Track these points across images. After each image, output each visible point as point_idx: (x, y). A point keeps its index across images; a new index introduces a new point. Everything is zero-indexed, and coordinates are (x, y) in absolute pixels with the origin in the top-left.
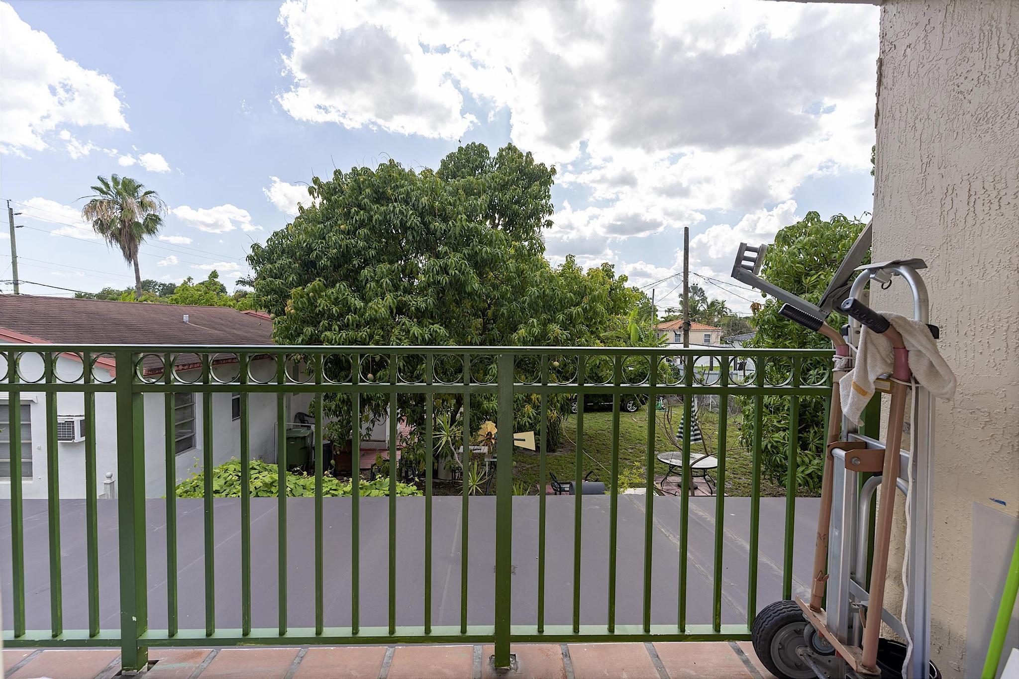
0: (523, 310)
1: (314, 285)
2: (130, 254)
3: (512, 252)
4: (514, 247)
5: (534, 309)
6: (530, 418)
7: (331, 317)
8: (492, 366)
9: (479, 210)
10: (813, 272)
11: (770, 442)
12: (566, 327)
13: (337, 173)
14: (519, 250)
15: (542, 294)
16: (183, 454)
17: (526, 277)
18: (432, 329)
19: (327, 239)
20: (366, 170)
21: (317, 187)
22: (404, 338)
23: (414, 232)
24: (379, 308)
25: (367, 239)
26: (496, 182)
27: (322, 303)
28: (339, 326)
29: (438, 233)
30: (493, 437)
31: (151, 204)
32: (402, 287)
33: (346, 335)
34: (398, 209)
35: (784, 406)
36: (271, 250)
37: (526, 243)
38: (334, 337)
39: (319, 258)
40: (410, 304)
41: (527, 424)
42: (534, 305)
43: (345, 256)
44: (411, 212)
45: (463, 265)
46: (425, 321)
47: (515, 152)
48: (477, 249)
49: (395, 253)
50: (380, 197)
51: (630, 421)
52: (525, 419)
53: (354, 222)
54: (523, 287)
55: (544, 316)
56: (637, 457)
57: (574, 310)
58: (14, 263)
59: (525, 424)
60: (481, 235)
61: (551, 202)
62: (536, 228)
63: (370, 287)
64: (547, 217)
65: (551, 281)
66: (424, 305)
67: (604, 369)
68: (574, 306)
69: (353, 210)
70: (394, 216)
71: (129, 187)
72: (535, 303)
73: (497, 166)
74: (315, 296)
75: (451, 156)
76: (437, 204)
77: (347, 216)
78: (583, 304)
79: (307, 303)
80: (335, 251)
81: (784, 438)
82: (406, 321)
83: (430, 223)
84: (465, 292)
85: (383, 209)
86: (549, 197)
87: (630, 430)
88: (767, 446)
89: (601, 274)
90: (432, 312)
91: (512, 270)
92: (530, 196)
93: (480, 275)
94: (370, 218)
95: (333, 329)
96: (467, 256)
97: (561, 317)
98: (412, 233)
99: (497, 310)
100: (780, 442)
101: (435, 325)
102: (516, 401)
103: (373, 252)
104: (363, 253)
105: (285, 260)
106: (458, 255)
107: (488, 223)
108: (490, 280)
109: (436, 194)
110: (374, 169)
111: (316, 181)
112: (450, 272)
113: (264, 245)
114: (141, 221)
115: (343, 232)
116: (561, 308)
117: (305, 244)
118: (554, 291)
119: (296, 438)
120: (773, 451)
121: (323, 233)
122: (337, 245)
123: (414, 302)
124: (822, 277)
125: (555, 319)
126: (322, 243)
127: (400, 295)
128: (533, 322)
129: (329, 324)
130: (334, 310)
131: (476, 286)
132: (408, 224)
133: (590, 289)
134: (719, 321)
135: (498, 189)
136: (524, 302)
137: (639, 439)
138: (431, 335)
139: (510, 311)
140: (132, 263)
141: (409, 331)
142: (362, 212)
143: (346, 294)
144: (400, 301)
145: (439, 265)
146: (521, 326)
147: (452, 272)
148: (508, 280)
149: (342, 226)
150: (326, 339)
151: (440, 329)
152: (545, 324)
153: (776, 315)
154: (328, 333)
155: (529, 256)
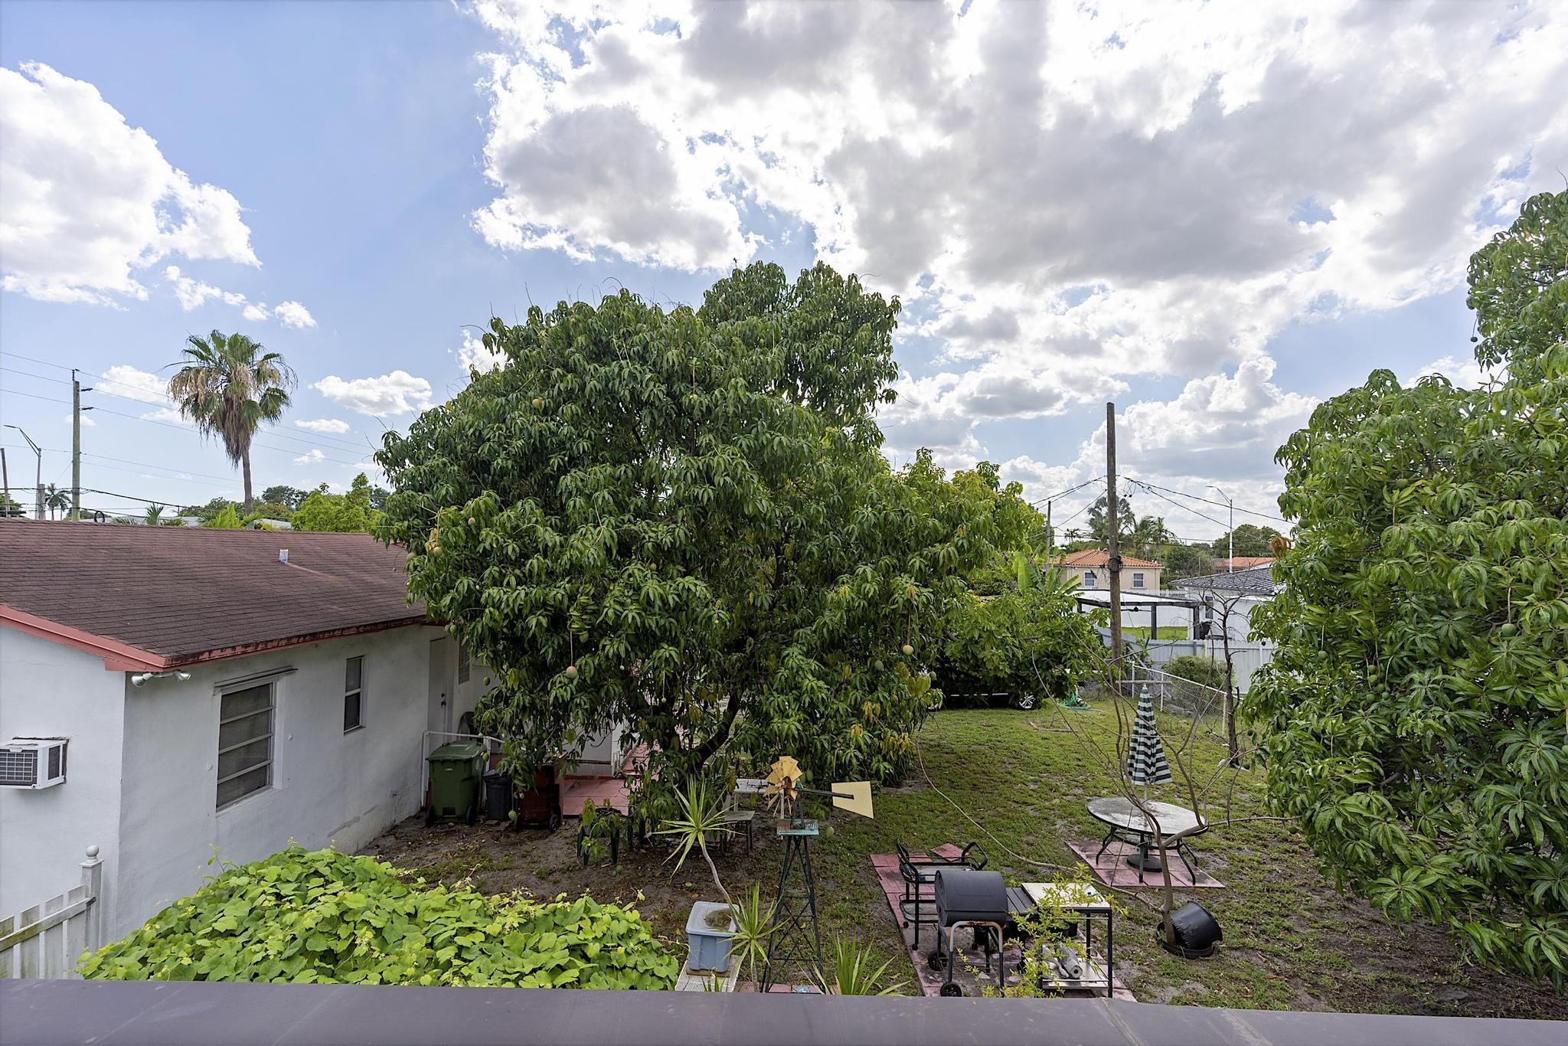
0: (846, 546)
1: (477, 504)
2: (238, 449)
3: (826, 443)
4: (829, 437)
5: (867, 546)
6: (859, 748)
7: (504, 561)
8: (789, 650)
9: (769, 372)
10: (1403, 481)
11: (1339, 814)
12: (926, 580)
13: (534, 312)
14: (839, 442)
15: (882, 520)
16: (246, 801)
17: (852, 489)
18: (681, 585)
19: (508, 422)
20: (581, 307)
21: (498, 336)
22: (629, 601)
23: (654, 411)
24: (586, 547)
25: (575, 421)
26: (796, 326)
27: (489, 537)
28: (517, 577)
29: (696, 413)
30: (793, 786)
31: (272, 374)
32: (632, 507)
33: (527, 594)
34: (626, 371)
35: (1357, 737)
36: (418, 442)
37: (851, 429)
38: (505, 597)
39: (493, 454)
40: (644, 538)
41: (854, 761)
42: (868, 541)
43: (537, 453)
44: (648, 376)
45: (740, 468)
46: (672, 570)
47: (830, 276)
48: (764, 438)
49: (624, 448)
50: (601, 352)
51: (1025, 727)
52: (851, 752)
53: (555, 392)
54: (845, 505)
55: (886, 560)
56: (1046, 800)
57: (941, 550)
58: (76, 463)
59: (850, 761)
60: (772, 414)
61: (893, 358)
62: (867, 404)
63: (575, 506)
64: (886, 385)
65: (898, 497)
66: (668, 539)
67: (988, 647)
68: (940, 542)
69: (555, 373)
70: (620, 382)
71: (241, 348)
72: (869, 536)
73: (799, 299)
74: (479, 523)
75: (721, 286)
76: (694, 362)
77: (546, 382)
78: (956, 539)
79: (463, 535)
80: (520, 443)
81: (1369, 806)
82: (636, 571)
83: (682, 394)
84: (744, 516)
85: (602, 370)
86: (889, 349)
87: (1027, 744)
88: (1332, 822)
89: (978, 482)
90: (685, 551)
91: (828, 478)
92: (856, 348)
93: (771, 484)
94: (583, 388)
95: (505, 583)
96: (746, 450)
97: (916, 562)
98: (651, 413)
99: (801, 547)
100: (1361, 815)
101: (687, 578)
102: (835, 716)
103: (584, 445)
104: (568, 446)
105: (437, 461)
106: (731, 449)
107: (785, 395)
108: (788, 492)
109: (694, 345)
110: (595, 304)
111: (496, 324)
112: (716, 479)
113: (405, 434)
114: (256, 398)
115: (535, 411)
116: (917, 546)
117: (472, 430)
118: (903, 515)
119: (455, 761)
120: (1347, 834)
121: (504, 413)
122: (525, 432)
123: (651, 534)
124: (1428, 490)
125: (905, 564)
126: (501, 429)
127: (629, 520)
128: (864, 571)
129: (500, 572)
130: (510, 548)
131: (764, 505)
132: (644, 397)
133: (969, 512)
134: (1152, 552)
135: (799, 337)
136: (850, 534)
137: (1044, 764)
138: (678, 595)
139: (823, 549)
140: (241, 462)
141: (640, 588)
142: (569, 376)
143: (534, 519)
144: (628, 532)
145: (696, 466)
146: (844, 577)
147: (719, 480)
148: (820, 493)
149: (535, 401)
150: (490, 601)
151: (696, 585)
152: (888, 573)
153: (1328, 562)
154: (494, 591)
155: (857, 451)
